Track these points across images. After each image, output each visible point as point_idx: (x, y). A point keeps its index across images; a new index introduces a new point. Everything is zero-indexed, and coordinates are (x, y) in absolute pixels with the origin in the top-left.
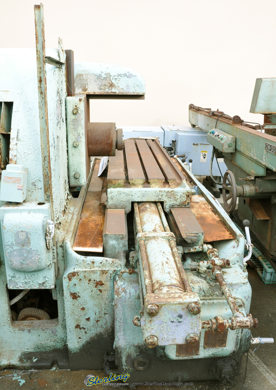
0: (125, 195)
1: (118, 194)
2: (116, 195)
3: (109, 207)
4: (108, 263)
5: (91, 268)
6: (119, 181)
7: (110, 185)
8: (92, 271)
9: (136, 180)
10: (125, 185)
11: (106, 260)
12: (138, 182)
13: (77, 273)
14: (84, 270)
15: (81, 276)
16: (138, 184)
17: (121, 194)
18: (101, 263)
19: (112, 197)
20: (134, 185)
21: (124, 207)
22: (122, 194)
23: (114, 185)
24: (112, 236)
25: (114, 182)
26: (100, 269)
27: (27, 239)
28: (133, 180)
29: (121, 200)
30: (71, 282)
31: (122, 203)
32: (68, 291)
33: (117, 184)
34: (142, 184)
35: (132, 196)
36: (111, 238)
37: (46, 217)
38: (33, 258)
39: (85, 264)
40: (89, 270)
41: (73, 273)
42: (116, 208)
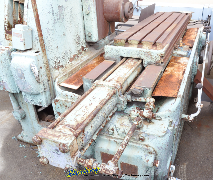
0: (116, 51)
2: (110, 51)
3: (106, 59)
4: (75, 97)
5: (66, 99)
6: (122, 41)
7: (115, 43)
8: (66, 101)
9: (133, 41)
10: (125, 44)
11: (74, 96)
12: (135, 43)
13: (59, 100)
14: (62, 99)
15: (61, 103)
16: (134, 44)
18: (71, 97)
20: (131, 44)
21: (115, 59)
22: (114, 50)
23: (118, 43)
24: (86, 79)
25: (118, 41)
26: (71, 101)
27: (22, 74)
28: (130, 40)
29: (113, 55)
30: (56, 105)
31: (114, 56)
32: (56, 111)
33: (120, 43)
34: (137, 44)
35: (121, 52)
36: (86, 81)
37: (34, 61)
38: (28, 87)
39: (63, 96)
40: (65, 100)
41: (56, 100)
42: (110, 59)
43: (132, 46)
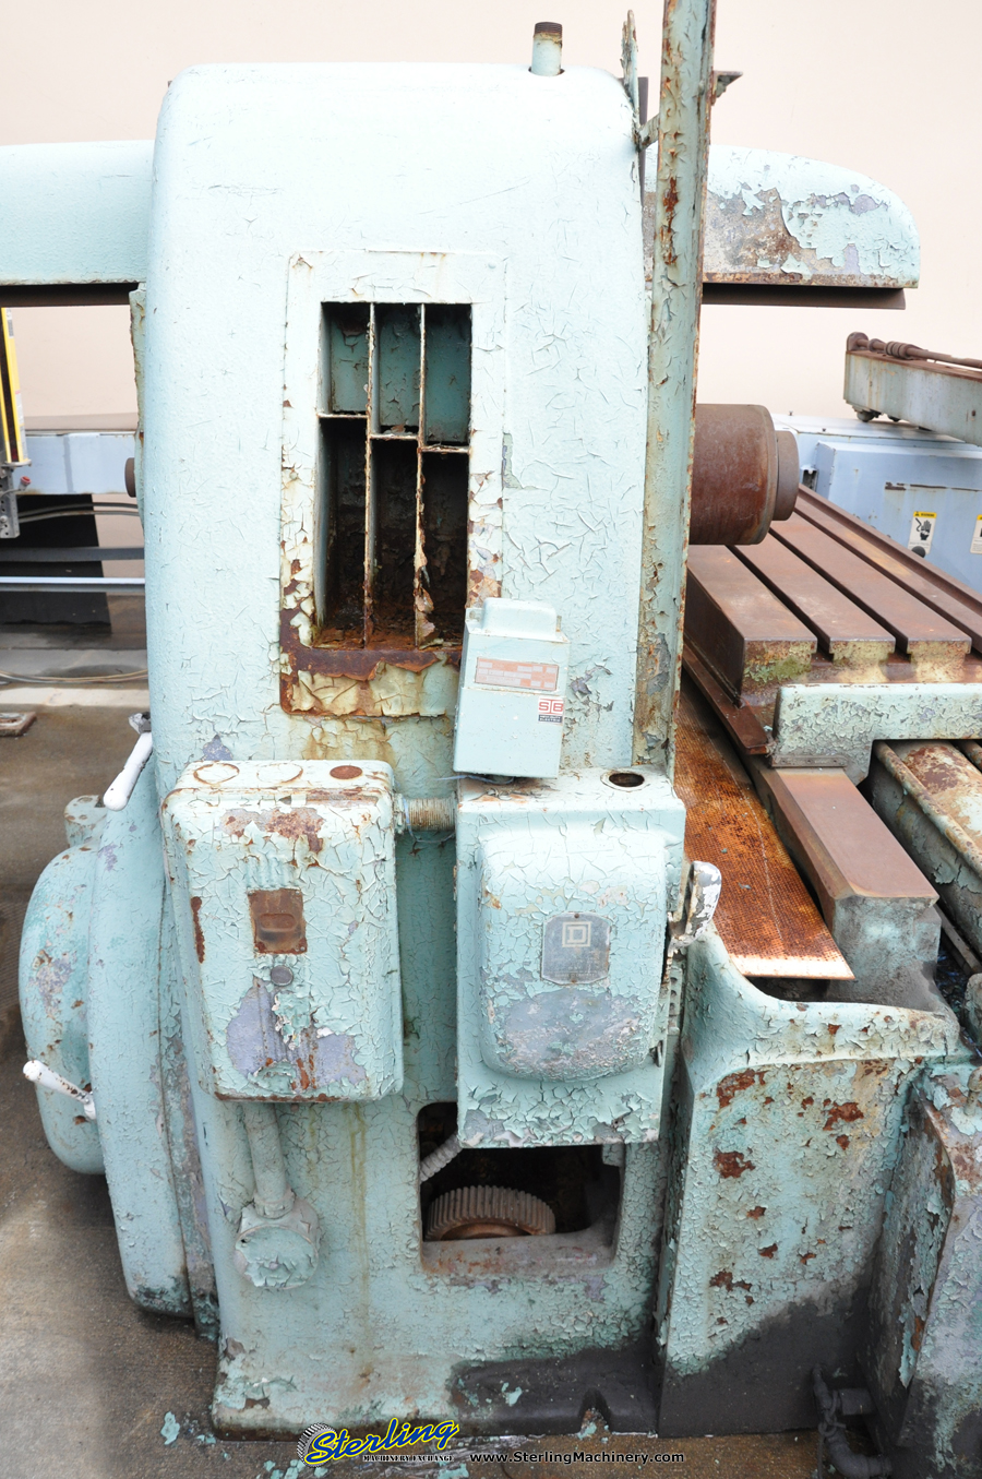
0: (853, 713)
1: (824, 710)
2: (817, 715)
3: (784, 764)
4: (893, 1028)
5: (819, 1053)
6: (794, 650)
7: (755, 665)
8: (823, 1064)
9: (858, 645)
10: (814, 667)
11: (887, 1019)
12: (868, 655)
13: (761, 1074)
14: (790, 1059)
15: (776, 1085)
16: (866, 660)
17: (835, 708)
18: (865, 1030)
19: (800, 722)
20: (846, 662)
21: (841, 762)
22: (839, 710)
23: (769, 665)
24: (882, 904)
25: (771, 652)
26: (858, 1055)
27: (596, 952)
28: (846, 644)
29: (834, 735)
30: (727, 1109)
31: (835, 744)
32: (710, 1148)
33: (780, 663)
34: (881, 662)
35: (880, 716)
36: (878, 914)
37: (671, 845)
38: (611, 1030)
39: (799, 1036)
40: (813, 1060)
41: (741, 1075)
42: (834, 764)
43: (854, 672)
